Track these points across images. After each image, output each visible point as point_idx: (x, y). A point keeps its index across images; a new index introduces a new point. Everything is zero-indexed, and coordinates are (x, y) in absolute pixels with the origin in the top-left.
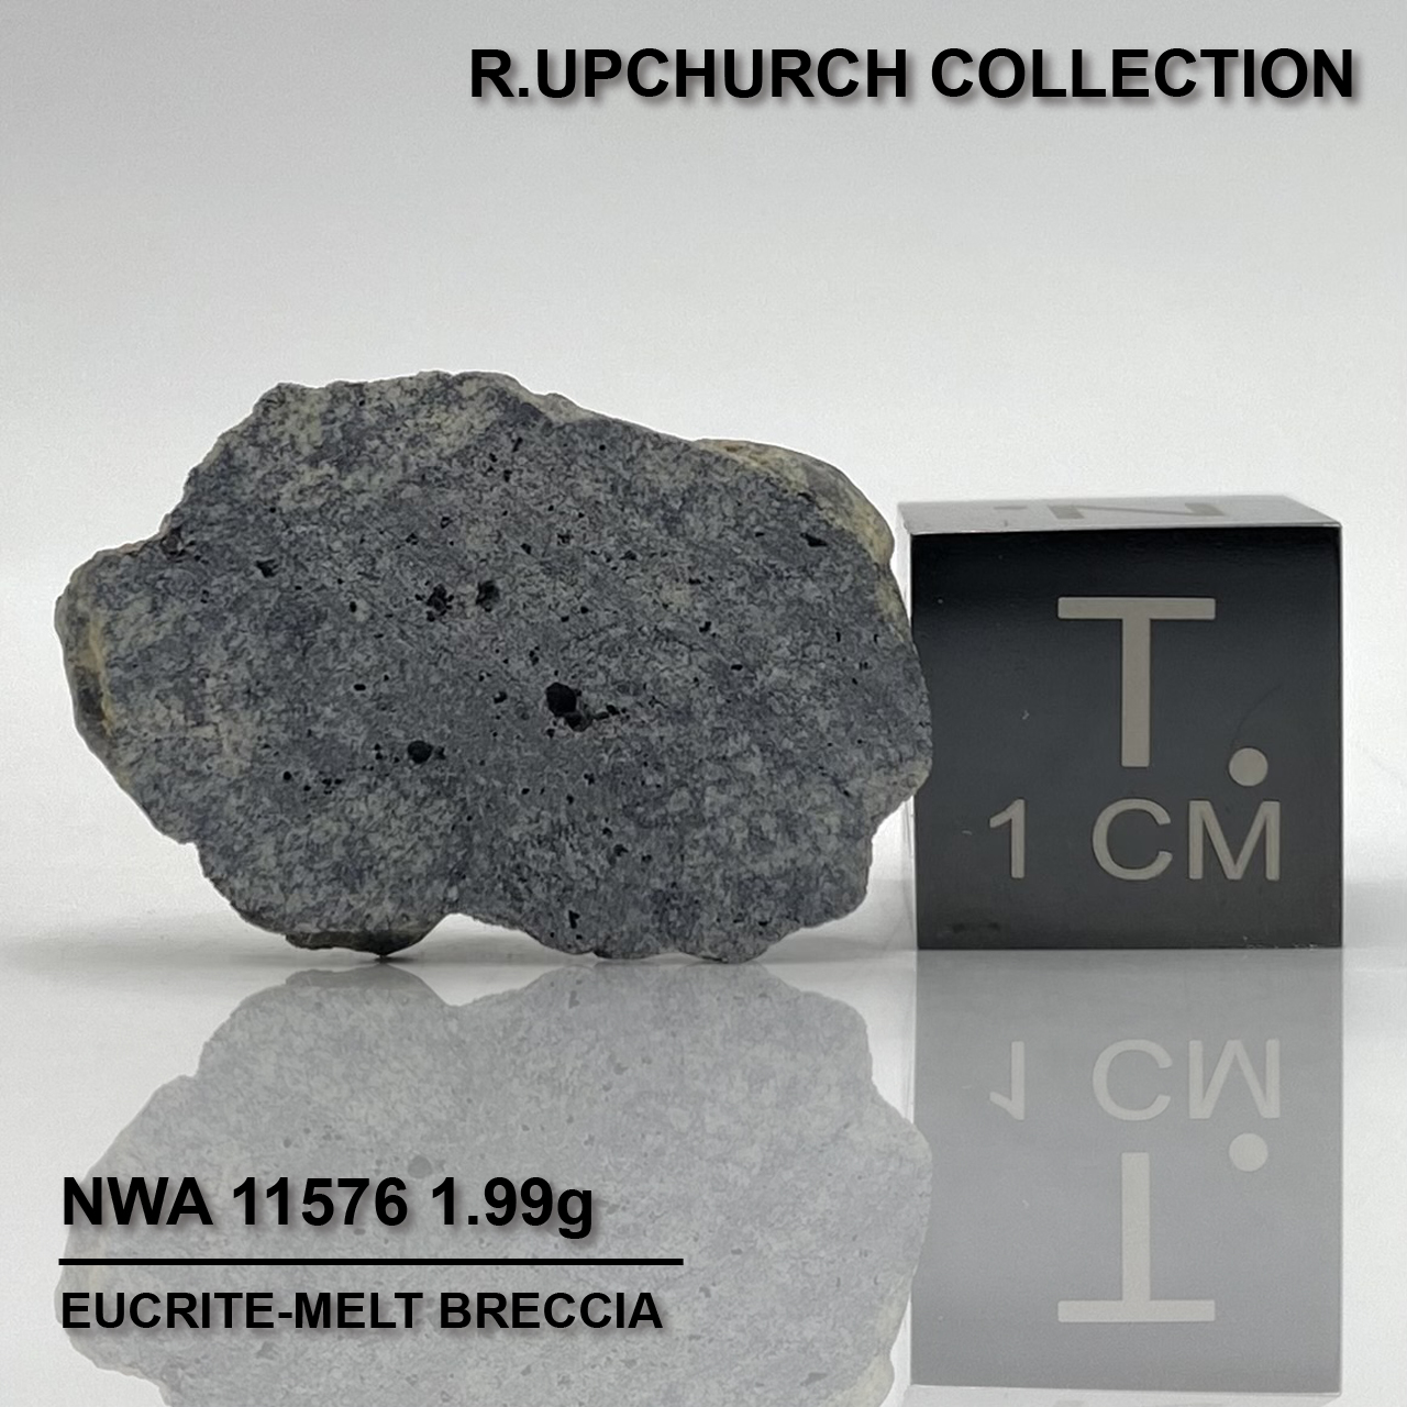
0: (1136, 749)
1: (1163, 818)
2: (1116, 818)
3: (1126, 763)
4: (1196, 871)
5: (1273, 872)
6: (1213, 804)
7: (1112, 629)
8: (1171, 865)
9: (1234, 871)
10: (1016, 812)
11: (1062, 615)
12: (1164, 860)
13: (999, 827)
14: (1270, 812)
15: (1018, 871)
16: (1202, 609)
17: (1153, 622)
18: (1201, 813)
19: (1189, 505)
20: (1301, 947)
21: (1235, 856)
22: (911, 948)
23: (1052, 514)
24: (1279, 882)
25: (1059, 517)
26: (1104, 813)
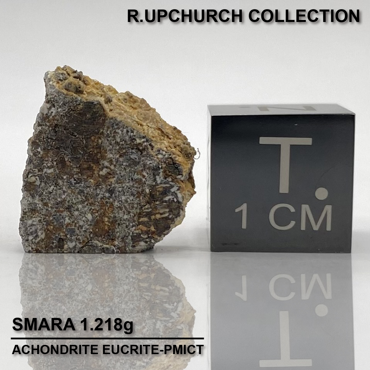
0: (284, 187)
1: (292, 210)
2: (277, 210)
3: (281, 191)
4: (303, 228)
5: (329, 228)
6: (309, 206)
7: (278, 147)
8: (295, 225)
9: (316, 228)
10: (244, 207)
11: (261, 142)
12: (293, 223)
13: (238, 212)
14: (328, 209)
15: (244, 226)
16: (308, 141)
17: (291, 145)
18: (305, 208)
19: (304, 107)
20: (337, 253)
21: (316, 223)
22: (208, 251)
23: (259, 110)
24: (331, 231)
25: (261, 110)
26: (273, 208)
